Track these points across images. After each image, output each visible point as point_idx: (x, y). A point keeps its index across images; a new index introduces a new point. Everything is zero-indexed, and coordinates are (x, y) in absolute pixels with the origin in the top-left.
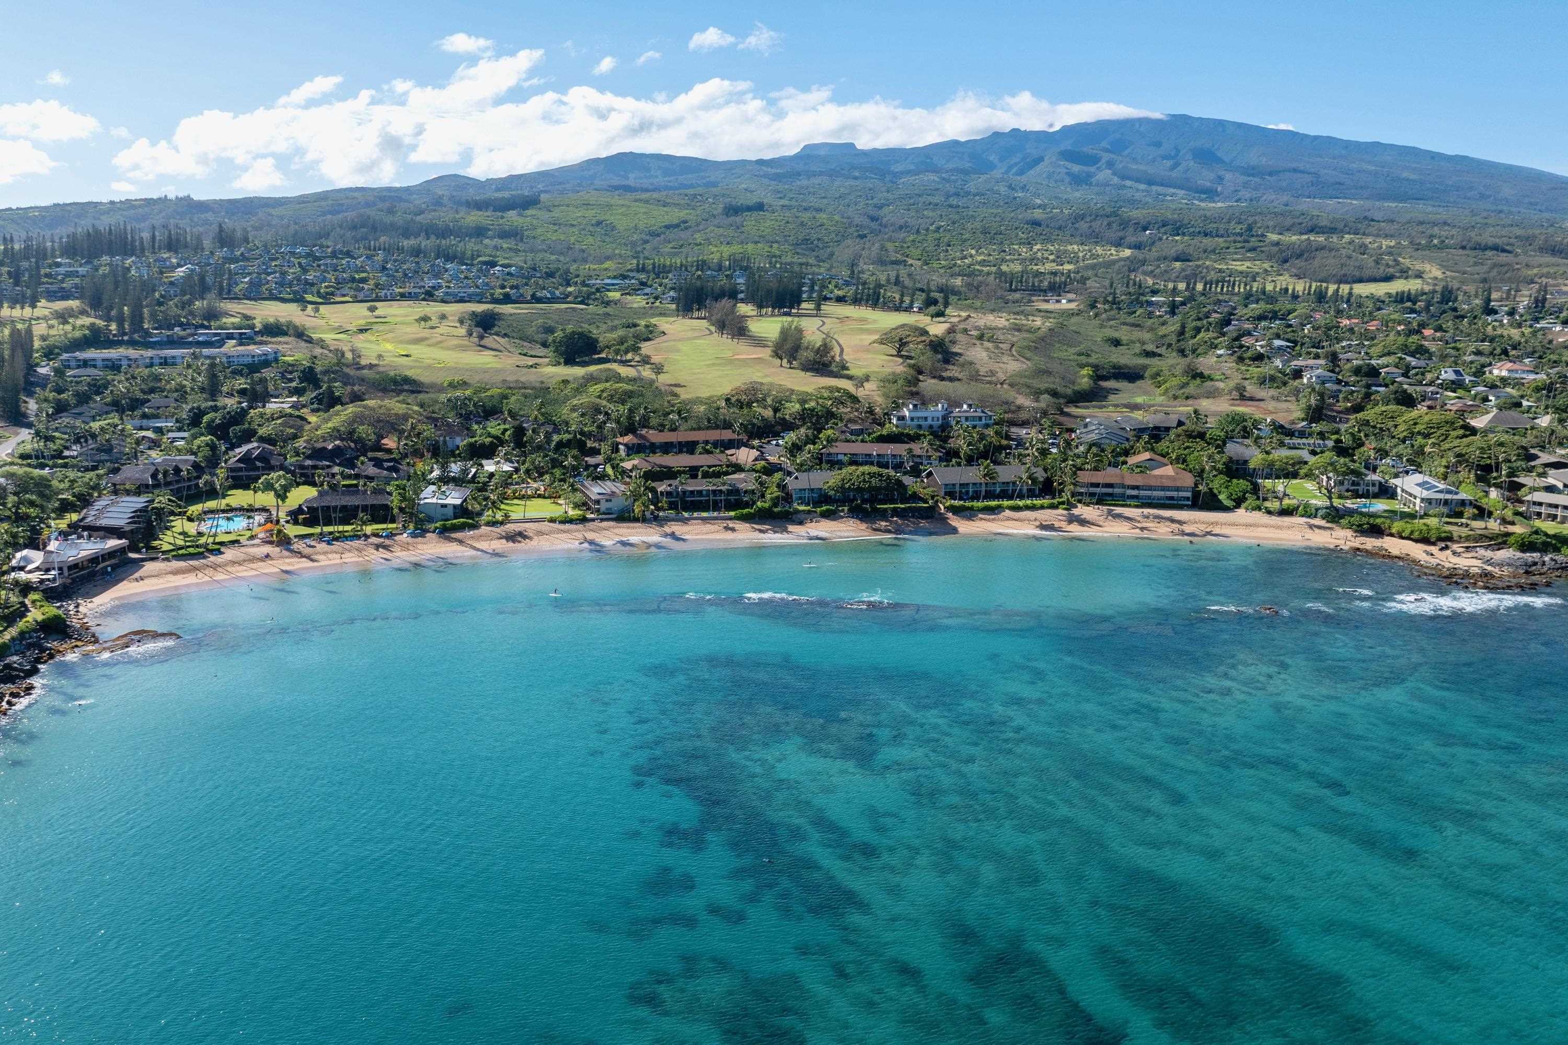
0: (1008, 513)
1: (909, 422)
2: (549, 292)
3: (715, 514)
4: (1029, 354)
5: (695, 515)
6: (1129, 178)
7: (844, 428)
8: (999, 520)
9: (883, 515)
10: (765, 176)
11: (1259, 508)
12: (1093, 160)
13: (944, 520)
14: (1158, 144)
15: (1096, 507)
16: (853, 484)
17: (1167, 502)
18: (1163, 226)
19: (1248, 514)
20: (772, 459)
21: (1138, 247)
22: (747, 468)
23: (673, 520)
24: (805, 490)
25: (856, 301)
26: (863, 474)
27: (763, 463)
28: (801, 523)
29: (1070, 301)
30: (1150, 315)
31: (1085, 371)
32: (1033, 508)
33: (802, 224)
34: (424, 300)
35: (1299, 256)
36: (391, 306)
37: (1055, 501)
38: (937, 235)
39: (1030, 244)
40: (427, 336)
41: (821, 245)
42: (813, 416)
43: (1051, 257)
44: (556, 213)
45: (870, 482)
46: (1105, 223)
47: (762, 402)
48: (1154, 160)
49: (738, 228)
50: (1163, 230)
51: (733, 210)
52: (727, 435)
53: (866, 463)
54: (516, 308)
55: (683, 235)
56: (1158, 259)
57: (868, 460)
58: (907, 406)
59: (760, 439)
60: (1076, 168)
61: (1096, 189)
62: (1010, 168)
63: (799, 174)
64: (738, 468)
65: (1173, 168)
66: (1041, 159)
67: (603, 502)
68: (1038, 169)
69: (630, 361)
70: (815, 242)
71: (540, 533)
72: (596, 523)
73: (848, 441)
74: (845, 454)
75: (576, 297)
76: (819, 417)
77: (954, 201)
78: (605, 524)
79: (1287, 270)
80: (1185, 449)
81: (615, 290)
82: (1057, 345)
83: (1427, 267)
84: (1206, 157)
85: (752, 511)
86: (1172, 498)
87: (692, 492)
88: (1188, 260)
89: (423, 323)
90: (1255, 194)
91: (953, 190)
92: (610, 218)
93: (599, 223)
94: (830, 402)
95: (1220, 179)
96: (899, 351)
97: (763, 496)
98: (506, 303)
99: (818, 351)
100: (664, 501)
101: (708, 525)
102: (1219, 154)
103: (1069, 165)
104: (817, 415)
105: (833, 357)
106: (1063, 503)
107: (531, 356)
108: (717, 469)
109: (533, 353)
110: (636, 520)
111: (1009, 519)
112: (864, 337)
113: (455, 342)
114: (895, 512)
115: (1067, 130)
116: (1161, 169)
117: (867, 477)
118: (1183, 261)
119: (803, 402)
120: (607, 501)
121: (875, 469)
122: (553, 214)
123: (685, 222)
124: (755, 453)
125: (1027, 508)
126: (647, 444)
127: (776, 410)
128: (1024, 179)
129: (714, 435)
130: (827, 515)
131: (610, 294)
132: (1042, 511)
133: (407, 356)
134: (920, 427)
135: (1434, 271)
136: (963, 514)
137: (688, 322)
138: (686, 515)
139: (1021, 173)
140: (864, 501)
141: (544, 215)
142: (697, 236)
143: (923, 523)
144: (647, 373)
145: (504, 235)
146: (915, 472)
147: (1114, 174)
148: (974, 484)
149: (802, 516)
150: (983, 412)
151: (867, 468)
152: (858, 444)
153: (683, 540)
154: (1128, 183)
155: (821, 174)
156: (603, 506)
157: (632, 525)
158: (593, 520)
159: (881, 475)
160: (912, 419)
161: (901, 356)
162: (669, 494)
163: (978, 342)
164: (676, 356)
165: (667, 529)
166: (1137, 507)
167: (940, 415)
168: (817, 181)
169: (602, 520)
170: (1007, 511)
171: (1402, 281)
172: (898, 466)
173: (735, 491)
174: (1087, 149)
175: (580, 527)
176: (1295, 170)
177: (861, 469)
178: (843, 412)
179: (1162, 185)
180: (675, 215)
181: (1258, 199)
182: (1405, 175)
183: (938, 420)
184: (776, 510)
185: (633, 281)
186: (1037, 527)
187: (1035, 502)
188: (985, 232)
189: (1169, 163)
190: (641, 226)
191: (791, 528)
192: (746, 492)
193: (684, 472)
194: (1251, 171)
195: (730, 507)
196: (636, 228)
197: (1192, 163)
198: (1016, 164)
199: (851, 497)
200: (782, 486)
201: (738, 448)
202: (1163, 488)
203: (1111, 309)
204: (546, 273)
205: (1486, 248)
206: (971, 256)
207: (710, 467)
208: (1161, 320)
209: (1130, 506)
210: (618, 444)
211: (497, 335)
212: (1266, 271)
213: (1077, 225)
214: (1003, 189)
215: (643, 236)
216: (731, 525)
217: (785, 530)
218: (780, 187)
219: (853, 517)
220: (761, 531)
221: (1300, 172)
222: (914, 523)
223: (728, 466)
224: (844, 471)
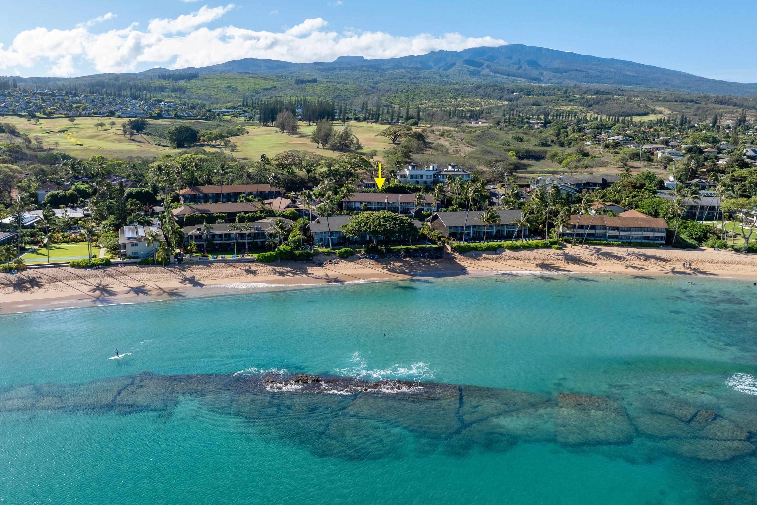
0: (508, 252)
1: (409, 179)
2: (187, 113)
3: (239, 257)
4: (475, 143)
5: (220, 257)
6: (498, 73)
7: (360, 183)
8: (501, 259)
9: (397, 255)
10: (319, 69)
11: (725, 246)
12: (480, 65)
13: (452, 259)
14: (511, 58)
15: (584, 246)
16: (369, 228)
17: (644, 241)
18: (521, 91)
19: (716, 251)
20: (301, 206)
21: (510, 100)
22: (278, 213)
23: (198, 263)
24: (325, 233)
25: (365, 120)
26: (379, 218)
27: (292, 209)
28: (321, 265)
29: (483, 123)
30: (532, 128)
31: (511, 153)
32: (529, 248)
33: (336, 88)
34: (108, 116)
35: (597, 103)
36: (87, 119)
37: (547, 241)
38: (407, 94)
39: (455, 98)
40: (100, 134)
41: (346, 99)
42: (337, 175)
43: (468, 104)
44: (206, 82)
45: (385, 225)
46: (492, 89)
47: (299, 165)
48: (509, 65)
49: (303, 89)
50: (522, 93)
51: (300, 82)
52: (266, 188)
53: (378, 210)
54: (165, 121)
55: (273, 92)
56: (524, 105)
57: (380, 207)
58: (407, 168)
59: (295, 191)
60: (472, 68)
61: (483, 78)
62: (440, 68)
63: (335, 69)
64: (271, 214)
65: (519, 69)
66: (455, 64)
67: (129, 247)
68: (453, 68)
69: (219, 145)
70: (344, 97)
71: (54, 280)
72: (119, 268)
73: (363, 192)
74: (361, 203)
75: (202, 116)
76: (341, 176)
77: (414, 81)
78: (128, 268)
79: (592, 110)
80: (633, 197)
81: (228, 115)
82: (489, 140)
83: (663, 109)
84: (534, 64)
85: (274, 253)
86: (647, 238)
87: (220, 236)
88: (539, 105)
89: (100, 127)
90: (560, 81)
91: (413, 76)
92: (235, 84)
93: (229, 87)
94: (349, 166)
95: (542, 74)
96: (394, 141)
97: (286, 239)
98: (159, 119)
99: (341, 137)
100: (193, 243)
101: (230, 268)
102: (540, 63)
103: (469, 67)
104: (340, 175)
105: (352, 141)
106: (555, 243)
107: (163, 146)
108: (253, 214)
109: (165, 144)
110: (159, 264)
111: (510, 258)
112: (371, 134)
113: (116, 137)
114: (408, 253)
115: (466, 51)
116: (513, 69)
117: (382, 220)
118: (537, 106)
119: (329, 165)
120: (133, 245)
121: (388, 214)
122: (205, 82)
123: (275, 87)
124: (288, 201)
125: (525, 248)
126: (201, 195)
127: (309, 171)
128: (447, 73)
129: (255, 188)
130: (345, 256)
131: (225, 117)
132: (537, 251)
133: (80, 145)
134: (417, 182)
135: (667, 112)
136: (468, 254)
137: (265, 128)
138: (210, 257)
139: (445, 70)
140: (380, 243)
141: (199, 83)
142: (281, 93)
143: (433, 263)
144: (227, 152)
145: (174, 90)
146: (420, 216)
147: (491, 71)
148: (474, 226)
149: (322, 257)
150: (463, 171)
151: (381, 213)
152: (371, 194)
153: (201, 285)
154: (498, 75)
155: (347, 68)
156: (130, 250)
157: (154, 269)
158: (116, 264)
159: (395, 219)
160: (411, 177)
161: (396, 144)
162: (198, 238)
163: (441, 138)
164: (251, 143)
165: (188, 274)
166: (618, 246)
167: (432, 173)
168: (344, 72)
169: (125, 264)
170: (507, 251)
171: (653, 115)
172: (406, 211)
173: (260, 234)
174: (477, 59)
175: (100, 272)
176: (577, 70)
177: (376, 213)
178: (359, 173)
179: (514, 76)
180: (270, 84)
181: (561, 83)
182: (629, 73)
183: (430, 178)
184: (297, 252)
185: (239, 110)
186: (538, 266)
187: (531, 242)
188: (432, 92)
189: (517, 67)
190: (251, 88)
191: (310, 270)
192: (271, 235)
193: (222, 218)
194: (556, 70)
195: (254, 248)
196: (248, 89)
197: (527, 67)
198: (442, 66)
199: (368, 239)
200: (305, 230)
201: (276, 198)
202: (641, 229)
203: (509, 125)
204: (191, 107)
205: (688, 101)
206: (426, 103)
207: (246, 213)
208: (539, 130)
209: (612, 245)
210: (178, 195)
211: (145, 134)
212: (581, 110)
213: (478, 91)
214: (437, 77)
215: (253, 94)
216: (253, 268)
217: (305, 272)
218: (326, 74)
219: (369, 258)
220: (281, 274)
221: (580, 71)
222: (424, 263)
223: (261, 212)
224: (361, 215)
